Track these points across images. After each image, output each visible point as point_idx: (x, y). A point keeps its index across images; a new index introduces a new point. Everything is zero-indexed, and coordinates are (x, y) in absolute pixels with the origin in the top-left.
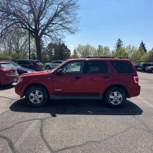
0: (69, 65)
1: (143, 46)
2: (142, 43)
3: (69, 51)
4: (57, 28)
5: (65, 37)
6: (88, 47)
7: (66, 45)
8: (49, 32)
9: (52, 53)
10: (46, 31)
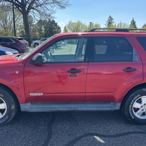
0: (59, 43)
1: (133, 23)
2: (133, 21)
3: (59, 28)
4: (46, 3)
5: (54, 12)
6: (79, 24)
7: (56, 22)
8: (37, 6)
9: (41, 30)
10: (34, 5)
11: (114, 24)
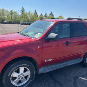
11: (25, 12)
